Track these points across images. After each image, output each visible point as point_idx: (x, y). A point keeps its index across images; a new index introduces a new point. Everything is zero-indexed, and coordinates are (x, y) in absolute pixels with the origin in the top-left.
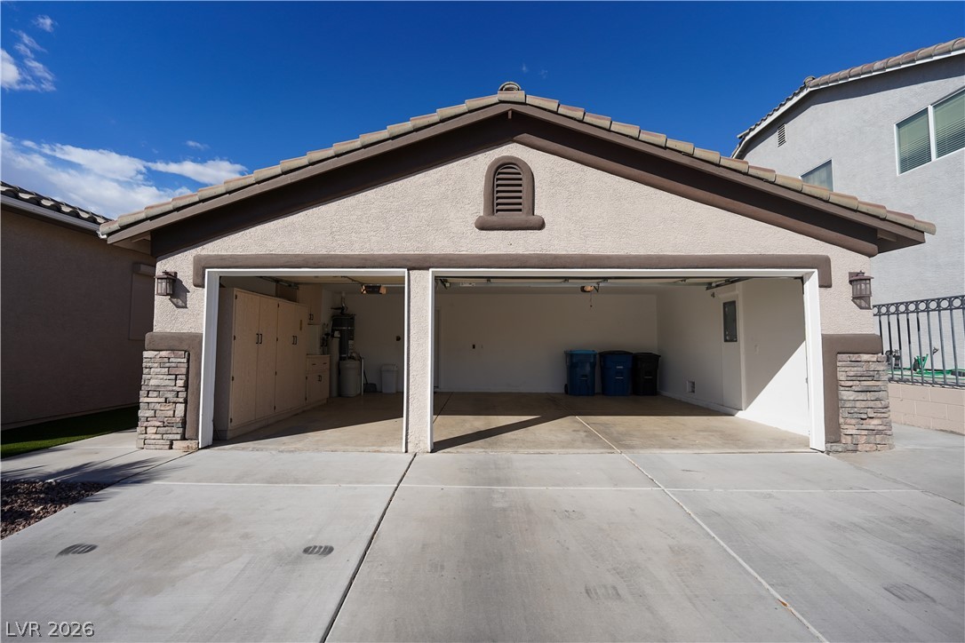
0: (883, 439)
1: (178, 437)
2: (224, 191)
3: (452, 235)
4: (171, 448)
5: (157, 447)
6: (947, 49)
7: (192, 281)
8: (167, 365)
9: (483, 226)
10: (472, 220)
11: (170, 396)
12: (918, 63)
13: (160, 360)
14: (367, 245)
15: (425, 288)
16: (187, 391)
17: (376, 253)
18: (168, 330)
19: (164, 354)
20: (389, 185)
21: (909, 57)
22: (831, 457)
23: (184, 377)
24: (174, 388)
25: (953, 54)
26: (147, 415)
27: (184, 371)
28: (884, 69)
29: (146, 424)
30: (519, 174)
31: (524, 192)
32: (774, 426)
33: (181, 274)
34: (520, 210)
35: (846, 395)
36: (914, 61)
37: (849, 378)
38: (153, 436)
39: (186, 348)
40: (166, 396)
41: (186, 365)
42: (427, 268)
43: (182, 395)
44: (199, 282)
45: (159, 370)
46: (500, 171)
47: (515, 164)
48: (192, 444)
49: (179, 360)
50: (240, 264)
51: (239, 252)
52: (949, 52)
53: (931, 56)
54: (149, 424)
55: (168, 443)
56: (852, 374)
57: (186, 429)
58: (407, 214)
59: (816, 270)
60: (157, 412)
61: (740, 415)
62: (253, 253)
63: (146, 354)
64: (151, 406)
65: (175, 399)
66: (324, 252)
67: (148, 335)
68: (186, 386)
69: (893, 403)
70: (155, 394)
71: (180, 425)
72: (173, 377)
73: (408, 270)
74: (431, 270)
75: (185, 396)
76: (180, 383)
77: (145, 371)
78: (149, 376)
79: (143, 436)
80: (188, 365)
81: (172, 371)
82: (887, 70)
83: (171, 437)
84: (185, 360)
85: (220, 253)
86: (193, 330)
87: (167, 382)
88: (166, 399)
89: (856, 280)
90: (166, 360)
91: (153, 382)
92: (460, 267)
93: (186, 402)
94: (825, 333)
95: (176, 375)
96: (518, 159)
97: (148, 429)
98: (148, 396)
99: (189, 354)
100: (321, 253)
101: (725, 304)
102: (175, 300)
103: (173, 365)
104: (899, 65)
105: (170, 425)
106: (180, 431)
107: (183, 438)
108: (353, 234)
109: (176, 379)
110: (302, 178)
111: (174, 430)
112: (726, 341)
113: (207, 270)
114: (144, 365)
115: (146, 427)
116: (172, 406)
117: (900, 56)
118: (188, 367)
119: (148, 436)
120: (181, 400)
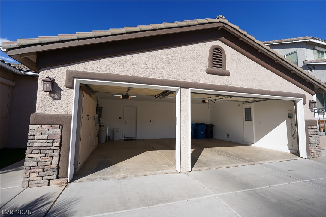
0: (320, 153)
1: (55, 177)
2: (93, 36)
3: (197, 74)
4: (49, 185)
5: (39, 185)
6: (292, 40)
7: (65, 84)
8: (47, 133)
9: (209, 73)
10: (205, 69)
11: (49, 152)
12: (283, 43)
13: (42, 131)
14: (162, 75)
15: (187, 97)
16: (60, 149)
17: (166, 79)
18: (47, 113)
19: (44, 127)
20: (171, 49)
21: (281, 41)
22: (310, 160)
23: (59, 140)
24: (52, 147)
25: (293, 42)
26: (31, 165)
27: (59, 137)
28: (273, 43)
29: (30, 171)
30: (221, 53)
31: (223, 60)
32: (271, 149)
33: (58, 80)
34: (221, 68)
35: (311, 139)
36: (282, 42)
37: (312, 134)
38: (35, 179)
39: (60, 123)
40: (46, 153)
41: (60, 134)
42: (188, 88)
43: (56, 152)
44: (70, 85)
45: (41, 136)
46: (214, 50)
47: (220, 49)
48: (64, 180)
49: (55, 130)
50: (96, 77)
51: (95, 71)
52: (293, 41)
53: (287, 41)
54: (33, 170)
55: (47, 181)
56: (312, 132)
57: (59, 172)
58: (179, 63)
59: (302, 99)
60: (39, 163)
61: (253, 145)
62: (104, 72)
63: (31, 127)
64: (34, 159)
65: (52, 154)
66: (141, 76)
67: (32, 115)
68: (60, 146)
69: (320, 141)
70: (37, 152)
71: (56, 170)
72: (51, 141)
73: (181, 88)
74: (190, 89)
75: (59, 152)
76: (57, 144)
77: (30, 137)
78: (33, 141)
79: (28, 179)
80: (62, 133)
81: (50, 137)
82: (273, 44)
83: (49, 177)
84: (60, 131)
85: (83, 70)
86: (64, 113)
87: (47, 144)
88: (45, 154)
89: (312, 103)
90: (46, 131)
91: (35, 144)
92: (202, 89)
93: (60, 156)
94: (306, 119)
95: (53, 139)
96: (221, 47)
97: (31, 174)
98: (32, 154)
99: (62, 127)
100: (140, 76)
101: (245, 109)
102: (52, 95)
103: (51, 133)
104: (277, 43)
105: (49, 170)
106: (56, 173)
107: (57, 178)
108: (156, 69)
109: (53, 142)
110: (136, 37)
111: (51, 173)
112: (246, 121)
113: (75, 79)
114: (29, 134)
115: (30, 173)
116: (50, 159)
117: (278, 40)
118: (62, 135)
119: (31, 179)
120: (57, 154)
